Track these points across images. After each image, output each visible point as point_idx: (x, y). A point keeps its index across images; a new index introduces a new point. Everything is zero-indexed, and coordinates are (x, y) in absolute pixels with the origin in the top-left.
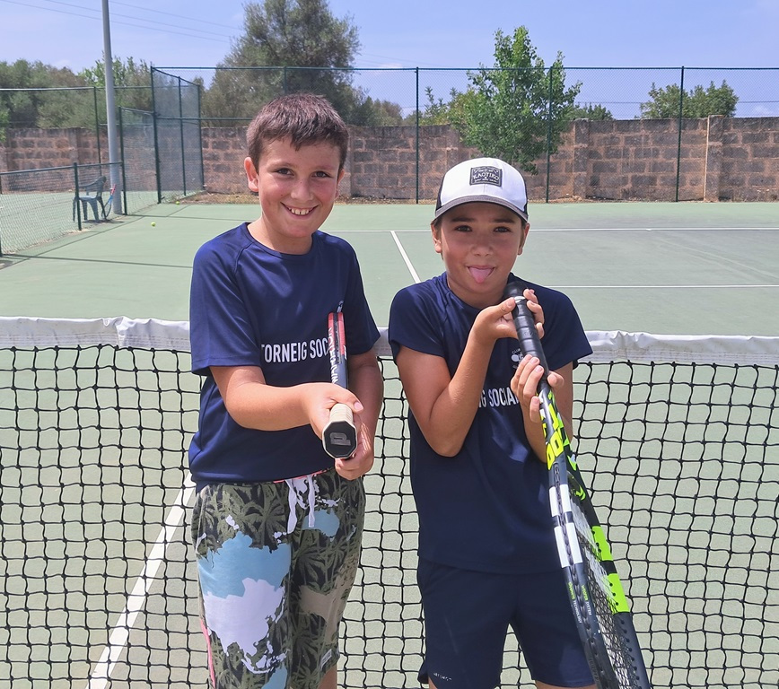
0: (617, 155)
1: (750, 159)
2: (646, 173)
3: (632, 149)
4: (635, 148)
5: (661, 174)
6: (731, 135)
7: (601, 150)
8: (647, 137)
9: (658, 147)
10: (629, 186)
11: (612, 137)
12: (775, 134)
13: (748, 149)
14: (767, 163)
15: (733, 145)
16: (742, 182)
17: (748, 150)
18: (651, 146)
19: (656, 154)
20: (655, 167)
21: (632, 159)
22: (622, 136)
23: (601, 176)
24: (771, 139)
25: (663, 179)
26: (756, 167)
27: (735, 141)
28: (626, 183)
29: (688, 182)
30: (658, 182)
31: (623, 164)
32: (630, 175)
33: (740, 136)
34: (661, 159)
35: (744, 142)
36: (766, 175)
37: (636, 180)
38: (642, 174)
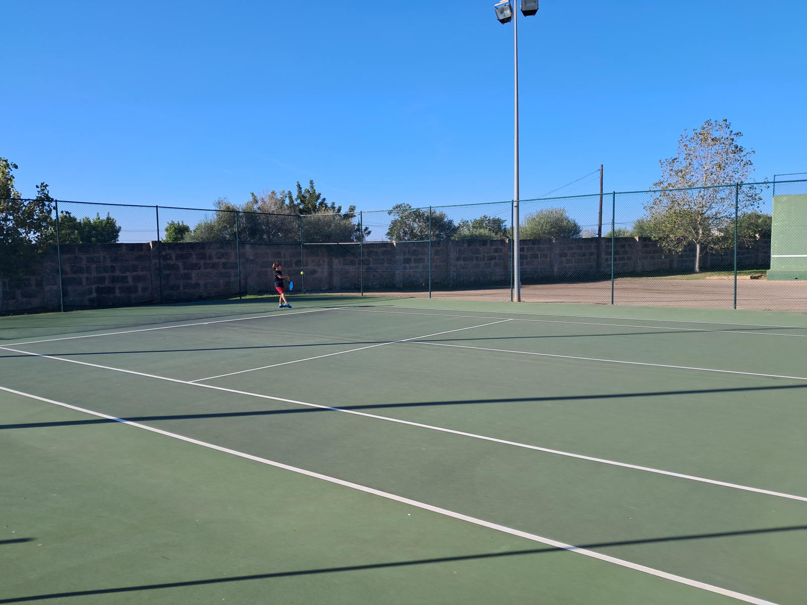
0: (81, 270)
1: (182, 271)
2: (107, 284)
3: (94, 266)
4: (95, 266)
5: (119, 285)
6: (168, 255)
7: (67, 268)
8: (104, 258)
9: (114, 265)
10: (94, 295)
11: (76, 257)
12: (196, 254)
13: (180, 264)
14: (194, 274)
15: (169, 262)
16: (178, 287)
17: (181, 266)
18: (109, 263)
19: (113, 269)
20: (114, 280)
21: (94, 274)
22: (84, 257)
23: (70, 288)
24: (194, 257)
25: (120, 288)
26: (187, 277)
27: (171, 258)
28: (91, 293)
29: (140, 289)
30: (117, 291)
31: (87, 278)
32: (94, 287)
33: (174, 257)
34: (117, 273)
35: (177, 259)
36: (194, 282)
37: (99, 290)
38: (103, 286)
